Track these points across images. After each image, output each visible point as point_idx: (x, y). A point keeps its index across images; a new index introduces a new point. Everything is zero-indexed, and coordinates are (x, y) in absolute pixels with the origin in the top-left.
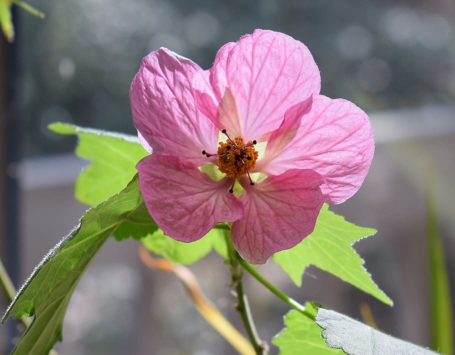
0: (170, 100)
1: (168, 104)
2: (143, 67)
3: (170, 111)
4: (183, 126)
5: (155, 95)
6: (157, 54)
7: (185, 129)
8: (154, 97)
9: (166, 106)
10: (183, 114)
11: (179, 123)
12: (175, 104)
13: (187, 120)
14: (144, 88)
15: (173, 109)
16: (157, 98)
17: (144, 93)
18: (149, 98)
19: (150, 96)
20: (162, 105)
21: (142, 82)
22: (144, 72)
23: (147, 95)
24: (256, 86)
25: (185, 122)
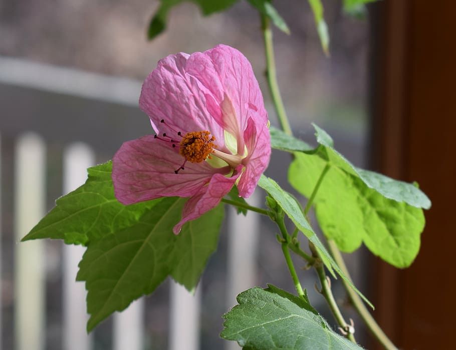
0: (189, 97)
1: (186, 99)
2: (161, 66)
3: (187, 105)
4: (197, 118)
5: (175, 90)
6: (174, 57)
7: (198, 121)
8: (173, 92)
9: (184, 101)
10: (198, 109)
11: (193, 115)
12: (192, 101)
13: (201, 114)
14: (164, 83)
15: (191, 105)
16: (176, 93)
17: (163, 87)
18: (168, 91)
19: (169, 90)
20: (181, 100)
21: (162, 78)
22: (162, 70)
23: (165, 89)
24: (242, 94)
25: (199, 116)
